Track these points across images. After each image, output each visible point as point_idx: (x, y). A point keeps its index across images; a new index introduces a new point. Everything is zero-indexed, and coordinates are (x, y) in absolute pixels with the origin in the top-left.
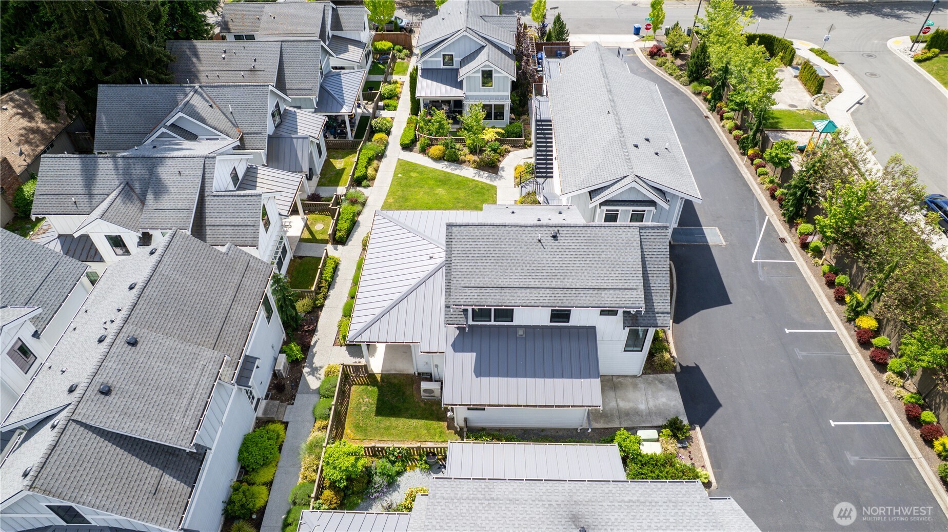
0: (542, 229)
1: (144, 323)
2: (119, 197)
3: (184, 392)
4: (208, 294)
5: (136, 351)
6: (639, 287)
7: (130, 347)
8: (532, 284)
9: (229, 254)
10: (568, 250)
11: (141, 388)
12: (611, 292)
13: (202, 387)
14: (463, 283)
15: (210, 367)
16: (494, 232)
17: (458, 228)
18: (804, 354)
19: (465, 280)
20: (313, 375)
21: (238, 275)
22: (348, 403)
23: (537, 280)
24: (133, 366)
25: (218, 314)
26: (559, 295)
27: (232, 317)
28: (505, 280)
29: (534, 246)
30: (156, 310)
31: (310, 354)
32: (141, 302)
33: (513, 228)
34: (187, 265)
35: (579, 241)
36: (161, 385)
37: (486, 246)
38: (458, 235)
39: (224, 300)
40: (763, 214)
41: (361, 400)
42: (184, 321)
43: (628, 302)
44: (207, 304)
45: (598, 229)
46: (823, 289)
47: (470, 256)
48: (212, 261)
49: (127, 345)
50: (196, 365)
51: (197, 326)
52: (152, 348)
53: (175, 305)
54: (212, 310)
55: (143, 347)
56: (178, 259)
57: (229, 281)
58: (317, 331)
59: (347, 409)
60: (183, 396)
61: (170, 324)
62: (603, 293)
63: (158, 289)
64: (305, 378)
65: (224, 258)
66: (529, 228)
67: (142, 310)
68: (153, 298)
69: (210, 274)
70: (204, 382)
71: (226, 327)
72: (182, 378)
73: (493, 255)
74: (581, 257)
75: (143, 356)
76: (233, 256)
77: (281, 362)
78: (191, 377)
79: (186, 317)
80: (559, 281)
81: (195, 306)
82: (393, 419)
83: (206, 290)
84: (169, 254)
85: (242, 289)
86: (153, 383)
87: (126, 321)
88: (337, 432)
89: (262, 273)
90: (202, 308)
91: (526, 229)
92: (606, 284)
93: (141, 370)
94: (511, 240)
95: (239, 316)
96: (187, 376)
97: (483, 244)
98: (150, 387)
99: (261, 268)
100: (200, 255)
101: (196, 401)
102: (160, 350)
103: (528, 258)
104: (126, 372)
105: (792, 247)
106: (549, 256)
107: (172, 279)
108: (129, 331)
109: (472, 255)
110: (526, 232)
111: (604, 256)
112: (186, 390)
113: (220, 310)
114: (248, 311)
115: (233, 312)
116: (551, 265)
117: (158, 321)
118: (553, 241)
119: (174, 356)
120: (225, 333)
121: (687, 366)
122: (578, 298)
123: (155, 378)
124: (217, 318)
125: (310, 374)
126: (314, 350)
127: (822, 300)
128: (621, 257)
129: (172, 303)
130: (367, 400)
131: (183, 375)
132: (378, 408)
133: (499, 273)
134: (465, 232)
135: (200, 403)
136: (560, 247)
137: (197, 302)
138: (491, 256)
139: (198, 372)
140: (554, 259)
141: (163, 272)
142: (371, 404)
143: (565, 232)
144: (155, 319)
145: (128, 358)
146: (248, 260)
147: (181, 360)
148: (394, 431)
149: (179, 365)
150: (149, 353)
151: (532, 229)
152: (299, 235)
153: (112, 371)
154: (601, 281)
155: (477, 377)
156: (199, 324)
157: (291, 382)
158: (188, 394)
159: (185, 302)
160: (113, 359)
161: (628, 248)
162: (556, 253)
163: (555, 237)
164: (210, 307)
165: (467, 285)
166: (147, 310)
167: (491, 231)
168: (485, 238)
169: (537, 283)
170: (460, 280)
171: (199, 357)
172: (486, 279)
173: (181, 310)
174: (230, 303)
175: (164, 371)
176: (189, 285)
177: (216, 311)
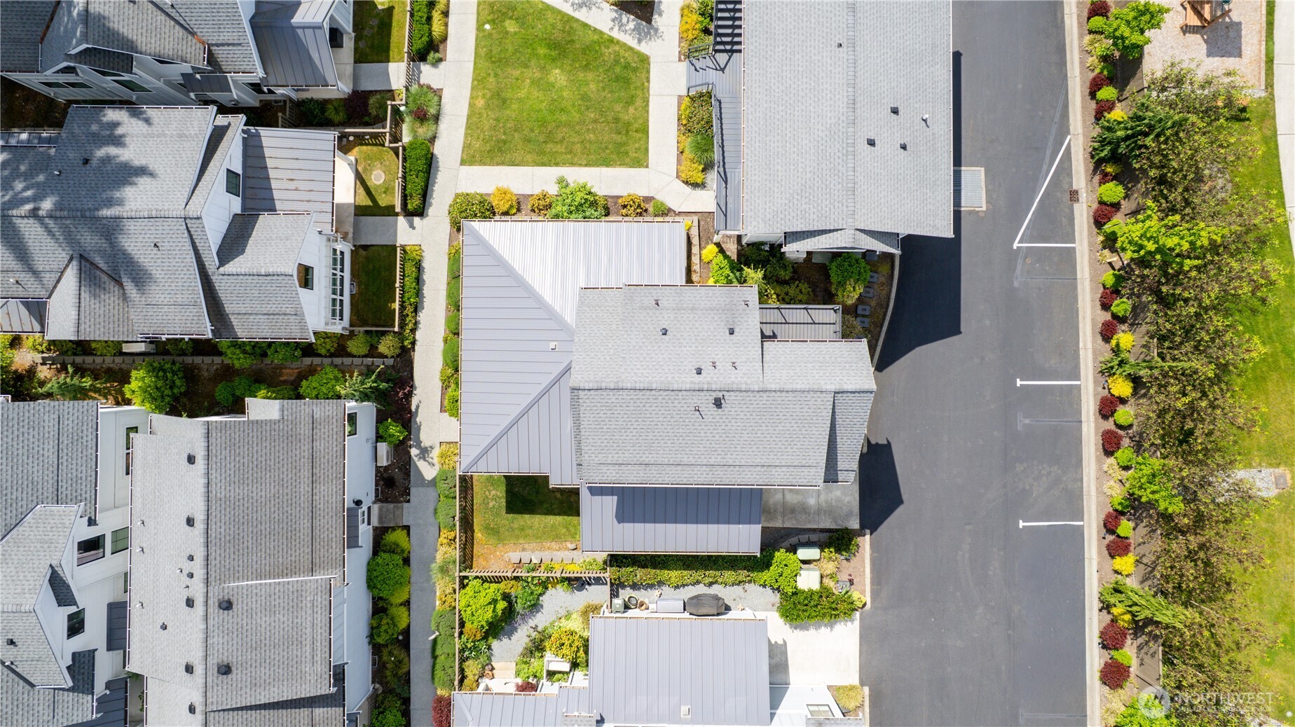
0: (701, 393)
1: (227, 573)
2: (83, 288)
3: (304, 639)
4: (281, 491)
5: (235, 614)
6: (821, 464)
7: (226, 612)
8: (685, 460)
9: (285, 418)
10: (734, 421)
11: (258, 652)
12: (784, 469)
13: (319, 625)
14: (597, 459)
15: (319, 599)
16: (636, 397)
17: (586, 392)
18: (1027, 421)
19: (600, 455)
20: (425, 460)
21: (306, 443)
22: (472, 497)
23: (691, 456)
24: (239, 632)
25: (302, 511)
26: (719, 472)
27: (318, 506)
28: (651, 456)
29: (689, 416)
30: (232, 549)
31: (414, 427)
32: (212, 549)
33: (661, 392)
34: (242, 467)
35: (751, 410)
36: (276, 641)
37: (626, 416)
38: (587, 401)
39: (302, 490)
40: (1064, 130)
41: (487, 493)
42: (268, 544)
43: (803, 480)
44: (285, 506)
45: (779, 394)
46: (1093, 307)
47: (605, 427)
48: (268, 441)
49: (221, 611)
50: (303, 604)
51: (285, 540)
52: (250, 604)
53: (250, 529)
54: (293, 511)
55: (239, 607)
56: (228, 465)
57: (298, 458)
58: (416, 388)
59: (472, 505)
60: (304, 643)
61: (254, 557)
62: (774, 470)
63: (223, 521)
64: (417, 467)
65: (281, 427)
66: (684, 393)
67: (218, 558)
68: (222, 536)
69: (272, 463)
70: (319, 619)
71: (316, 522)
72: (295, 624)
73: (635, 426)
74: (750, 428)
75: (245, 617)
76: (290, 418)
77: (383, 455)
78: (303, 620)
79: (268, 537)
80: (720, 457)
81: (273, 516)
82: (527, 516)
83: (277, 487)
84: (214, 466)
85: (318, 460)
86: (267, 642)
87: (207, 582)
88: (466, 537)
89: (334, 420)
90: (281, 515)
91: (680, 393)
92: (778, 461)
93: (249, 633)
94: (660, 408)
95: (326, 498)
96: (299, 620)
97: (622, 412)
98: (267, 648)
99: (330, 413)
100: (251, 443)
101: (319, 644)
102: (259, 602)
103: (681, 430)
104: (235, 642)
105: (1083, 213)
106: (709, 427)
107: (232, 498)
108: (217, 594)
109: (608, 426)
110: (680, 397)
111: (781, 428)
112: (304, 636)
113: (302, 504)
114: (334, 486)
115: (318, 498)
116: (711, 438)
117: (241, 562)
118: (716, 409)
119: (277, 603)
120: (318, 531)
121: (877, 443)
122: (742, 476)
123: (267, 636)
124: (302, 517)
125: (420, 458)
126: (418, 420)
127: (1085, 324)
128: (804, 429)
129: (246, 530)
130: (494, 492)
131: (295, 621)
132: (508, 502)
133: (643, 448)
134: (596, 397)
135: (324, 643)
136: (724, 417)
137: (272, 510)
138: (632, 427)
139: (309, 612)
140: (715, 431)
141: (218, 495)
142: (500, 498)
143: (733, 398)
144: (236, 561)
145: (230, 625)
146: (311, 412)
147: (286, 604)
148: (530, 531)
149: (286, 612)
150: (250, 611)
151: (688, 393)
152: (352, 201)
153: (220, 646)
154: (772, 457)
155: (619, 523)
156: (285, 537)
157: (400, 469)
158: (308, 639)
159: (259, 518)
160: (216, 634)
161: (815, 418)
162: (718, 424)
163: (718, 403)
164: (289, 509)
165: (602, 462)
166: (223, 555)
167: (632, 397)
168: (624, 405)
169: (691, 459)
170: (593, 455)
171: (303, 593)
172: (626, 455)
173: (259, 533)
174: (310, 490)
175: (273, 624)
176: (254, 494)
177: (298, 509)
